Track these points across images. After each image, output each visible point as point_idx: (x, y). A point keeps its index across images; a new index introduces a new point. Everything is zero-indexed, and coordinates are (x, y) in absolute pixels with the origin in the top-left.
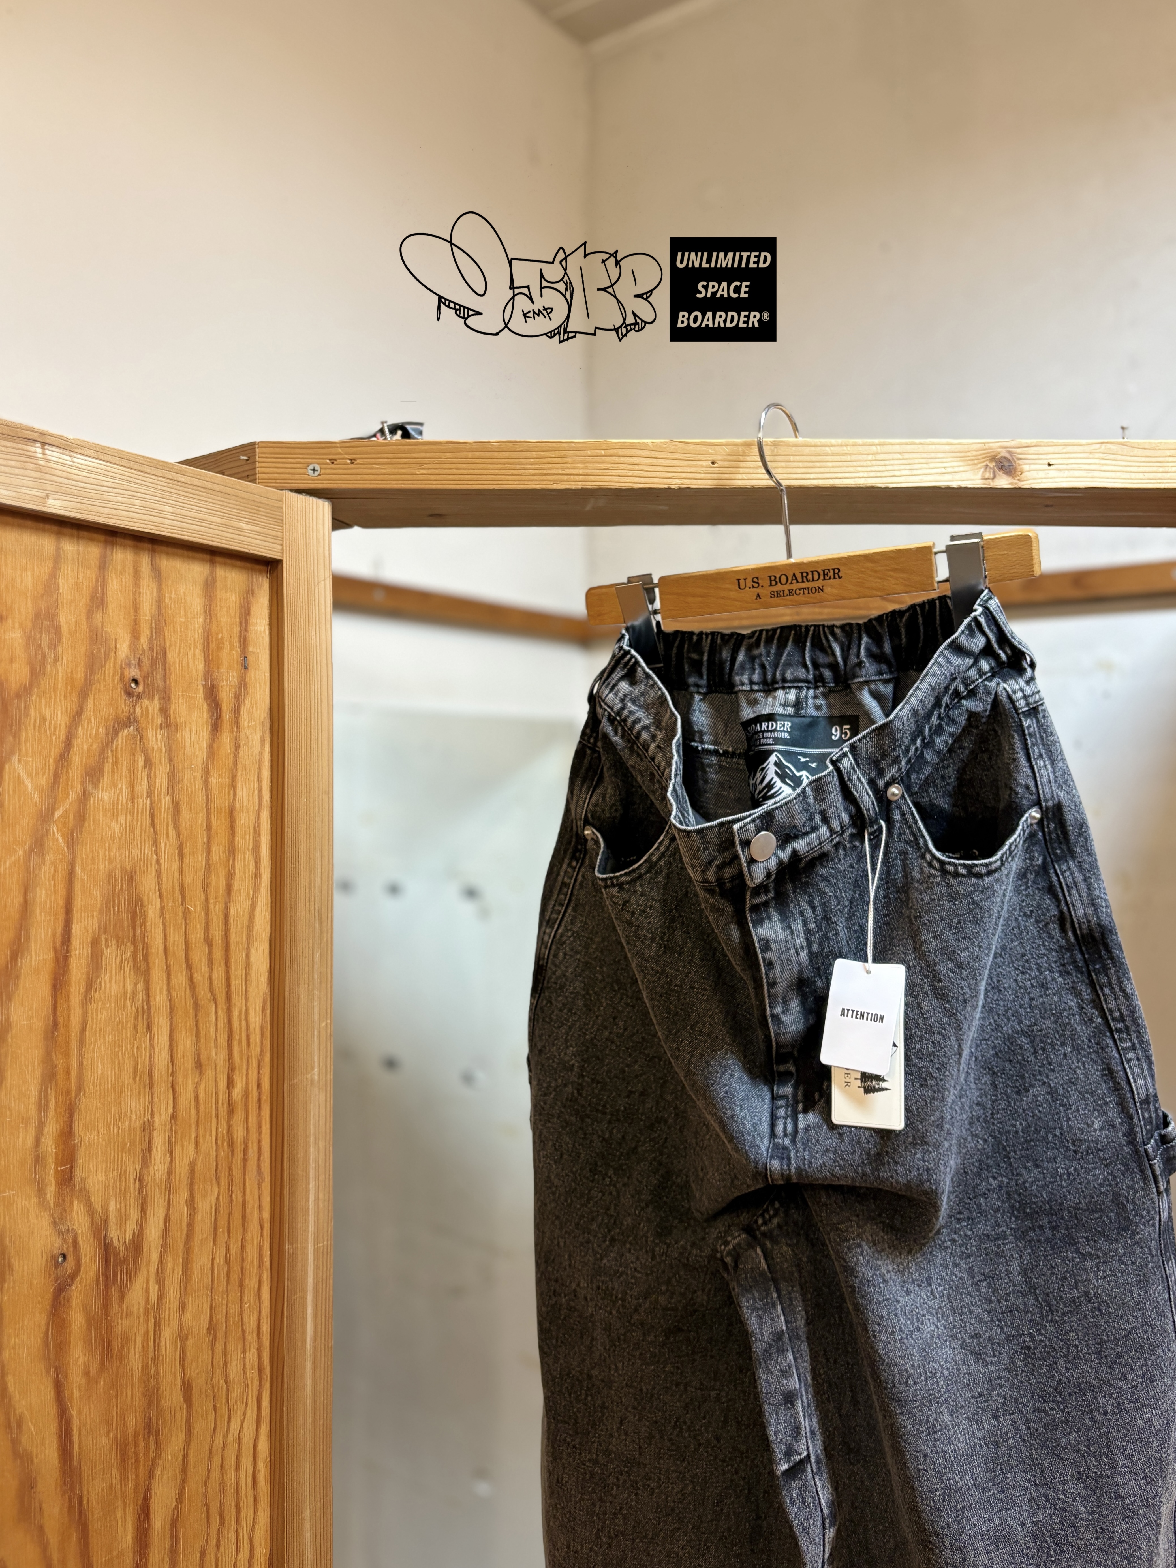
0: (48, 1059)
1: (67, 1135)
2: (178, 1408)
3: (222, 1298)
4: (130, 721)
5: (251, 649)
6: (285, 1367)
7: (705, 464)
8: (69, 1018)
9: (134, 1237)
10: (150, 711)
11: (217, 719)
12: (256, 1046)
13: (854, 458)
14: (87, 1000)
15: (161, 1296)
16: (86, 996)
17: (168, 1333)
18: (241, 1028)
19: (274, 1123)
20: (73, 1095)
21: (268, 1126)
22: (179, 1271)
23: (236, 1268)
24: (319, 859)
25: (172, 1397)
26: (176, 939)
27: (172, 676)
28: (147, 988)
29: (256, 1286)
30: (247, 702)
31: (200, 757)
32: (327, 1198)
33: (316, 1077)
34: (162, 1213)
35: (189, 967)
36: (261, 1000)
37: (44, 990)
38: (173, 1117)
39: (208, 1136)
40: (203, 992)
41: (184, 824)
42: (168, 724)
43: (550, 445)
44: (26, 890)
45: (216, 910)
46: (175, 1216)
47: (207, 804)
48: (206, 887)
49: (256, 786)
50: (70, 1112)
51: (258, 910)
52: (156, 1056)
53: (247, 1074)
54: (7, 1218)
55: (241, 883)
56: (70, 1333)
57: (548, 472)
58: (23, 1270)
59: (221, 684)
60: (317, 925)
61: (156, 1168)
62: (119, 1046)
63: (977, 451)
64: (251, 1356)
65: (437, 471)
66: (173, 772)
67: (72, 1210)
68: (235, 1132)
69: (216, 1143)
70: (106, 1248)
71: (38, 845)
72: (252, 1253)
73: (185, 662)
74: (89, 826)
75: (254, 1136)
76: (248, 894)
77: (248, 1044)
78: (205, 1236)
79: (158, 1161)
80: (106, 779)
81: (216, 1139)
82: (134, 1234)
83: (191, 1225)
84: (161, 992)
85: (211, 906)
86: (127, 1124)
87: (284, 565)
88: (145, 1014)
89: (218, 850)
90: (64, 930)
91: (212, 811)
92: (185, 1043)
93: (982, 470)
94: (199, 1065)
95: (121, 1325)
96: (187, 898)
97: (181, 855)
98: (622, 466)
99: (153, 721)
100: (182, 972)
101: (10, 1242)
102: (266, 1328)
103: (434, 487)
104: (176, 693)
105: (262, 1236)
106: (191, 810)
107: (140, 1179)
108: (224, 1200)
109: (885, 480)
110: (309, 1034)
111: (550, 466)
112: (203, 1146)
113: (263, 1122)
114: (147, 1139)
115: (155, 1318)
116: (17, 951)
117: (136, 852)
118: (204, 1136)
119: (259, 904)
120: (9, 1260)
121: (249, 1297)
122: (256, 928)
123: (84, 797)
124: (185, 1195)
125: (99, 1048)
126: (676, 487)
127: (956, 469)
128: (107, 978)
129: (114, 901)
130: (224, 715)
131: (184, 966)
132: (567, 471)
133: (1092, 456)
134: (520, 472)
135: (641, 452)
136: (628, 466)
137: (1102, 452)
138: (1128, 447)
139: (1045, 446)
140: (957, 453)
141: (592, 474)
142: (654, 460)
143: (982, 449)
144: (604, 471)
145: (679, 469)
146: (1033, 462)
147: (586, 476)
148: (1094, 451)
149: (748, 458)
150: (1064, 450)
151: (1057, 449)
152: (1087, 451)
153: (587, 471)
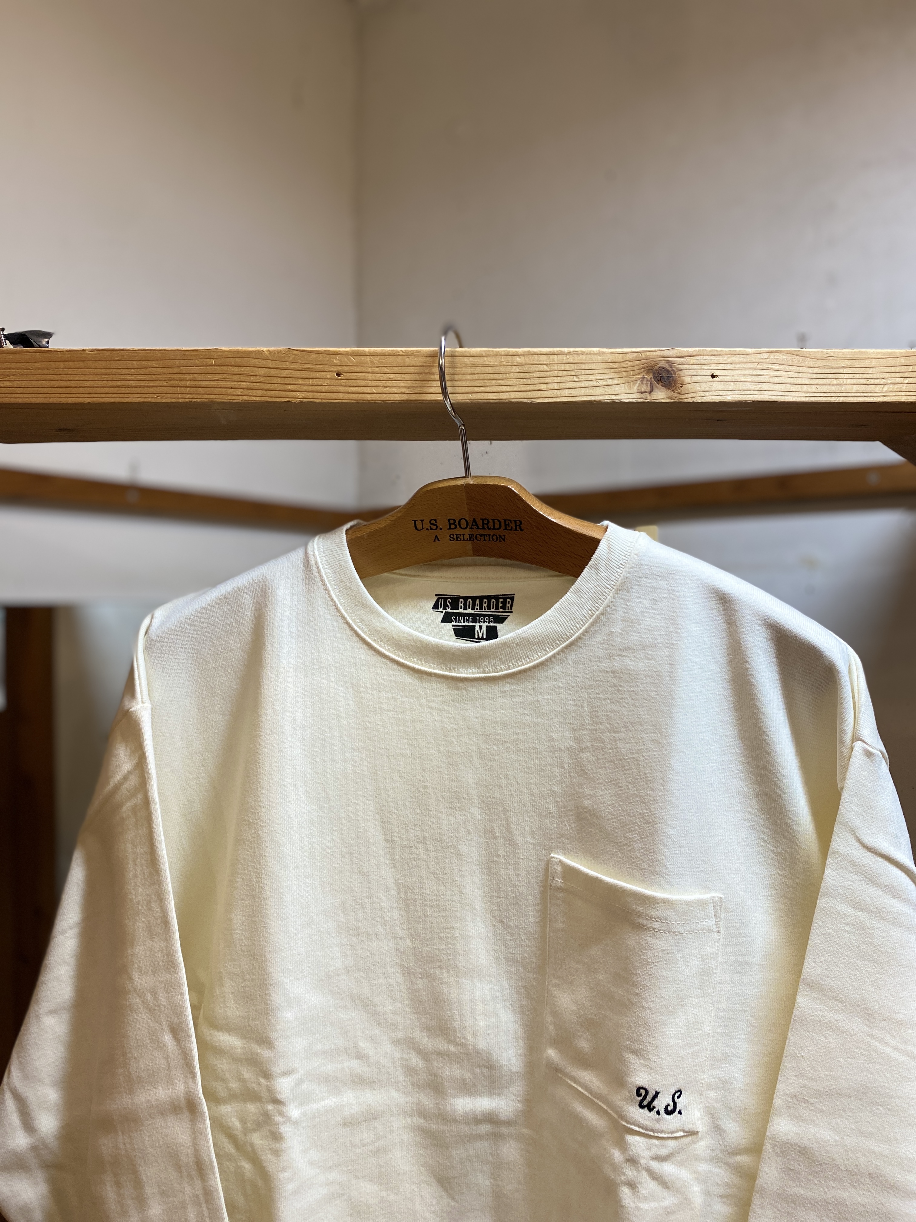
7: (329, 375)
43: (154, 354)
57: (151, 384)
63: (633, 361)
93: (639, 382)
126: (297, 401)
127: (610, 382)
132: (173, 383)
133: (759, 366)
134: (119, 384)
135: (256, 361)
136: (242, 378)
137: (770, 362)
138: (799, 357)
139: (707, 355)
140: (611, 364)
141: (201, 386)
142: (272, 371)
143: (637, 359)
144: (215, 383)
145: (300, 381)
146: (694, 373)
147: (194, 388)
148: (762, 361)
149: (377, 370)
150: (729, 361)
151: (721, 359)
152: (754, 361)
153: (195, 383)
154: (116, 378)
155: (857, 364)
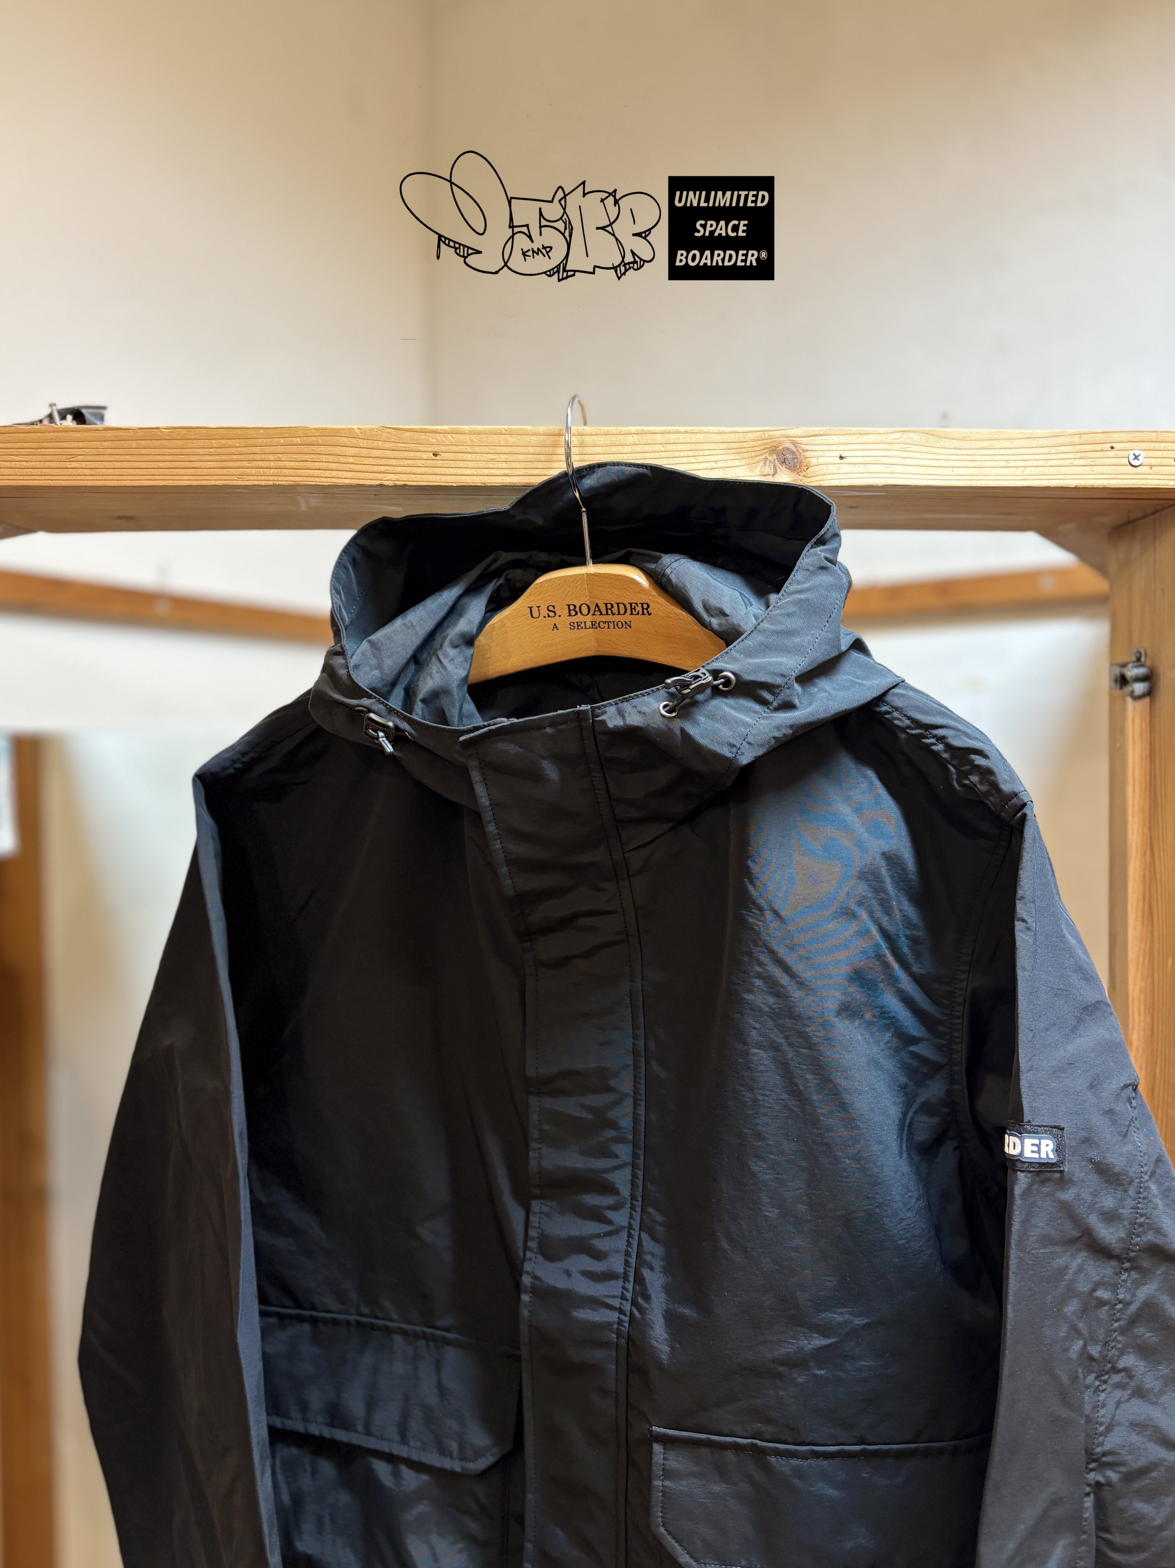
7: (424, 456)
43: (234, 432)
57: (231, 464)
63: (754, 440)
65: (92, 465)
93: (761, 464)
98: (323, 458)
103: (89, 483)
111: (235, 457)
126: (390, 484)
127: (730, 464)
132: (254, 464)
133: (891, 447)
134: (196, 464)
135: (346, 440)
136: (331, 458)
137: (903, 442)
138: (933, 437)
139: (835, 435)
140: (731, 444)
141: (286, 467)
142: (363, 451)
143: (759, 439)
144: (301, 464)
145: (394, 462)
146: (821, 454)
147: (279, 470)
148: (894, 441)
149: (477, 449)
150: (858, 441)
151: (849, 439)
152: (885, 441)
153: (279, 463)
154: (193, 458)
155: (996, 444)
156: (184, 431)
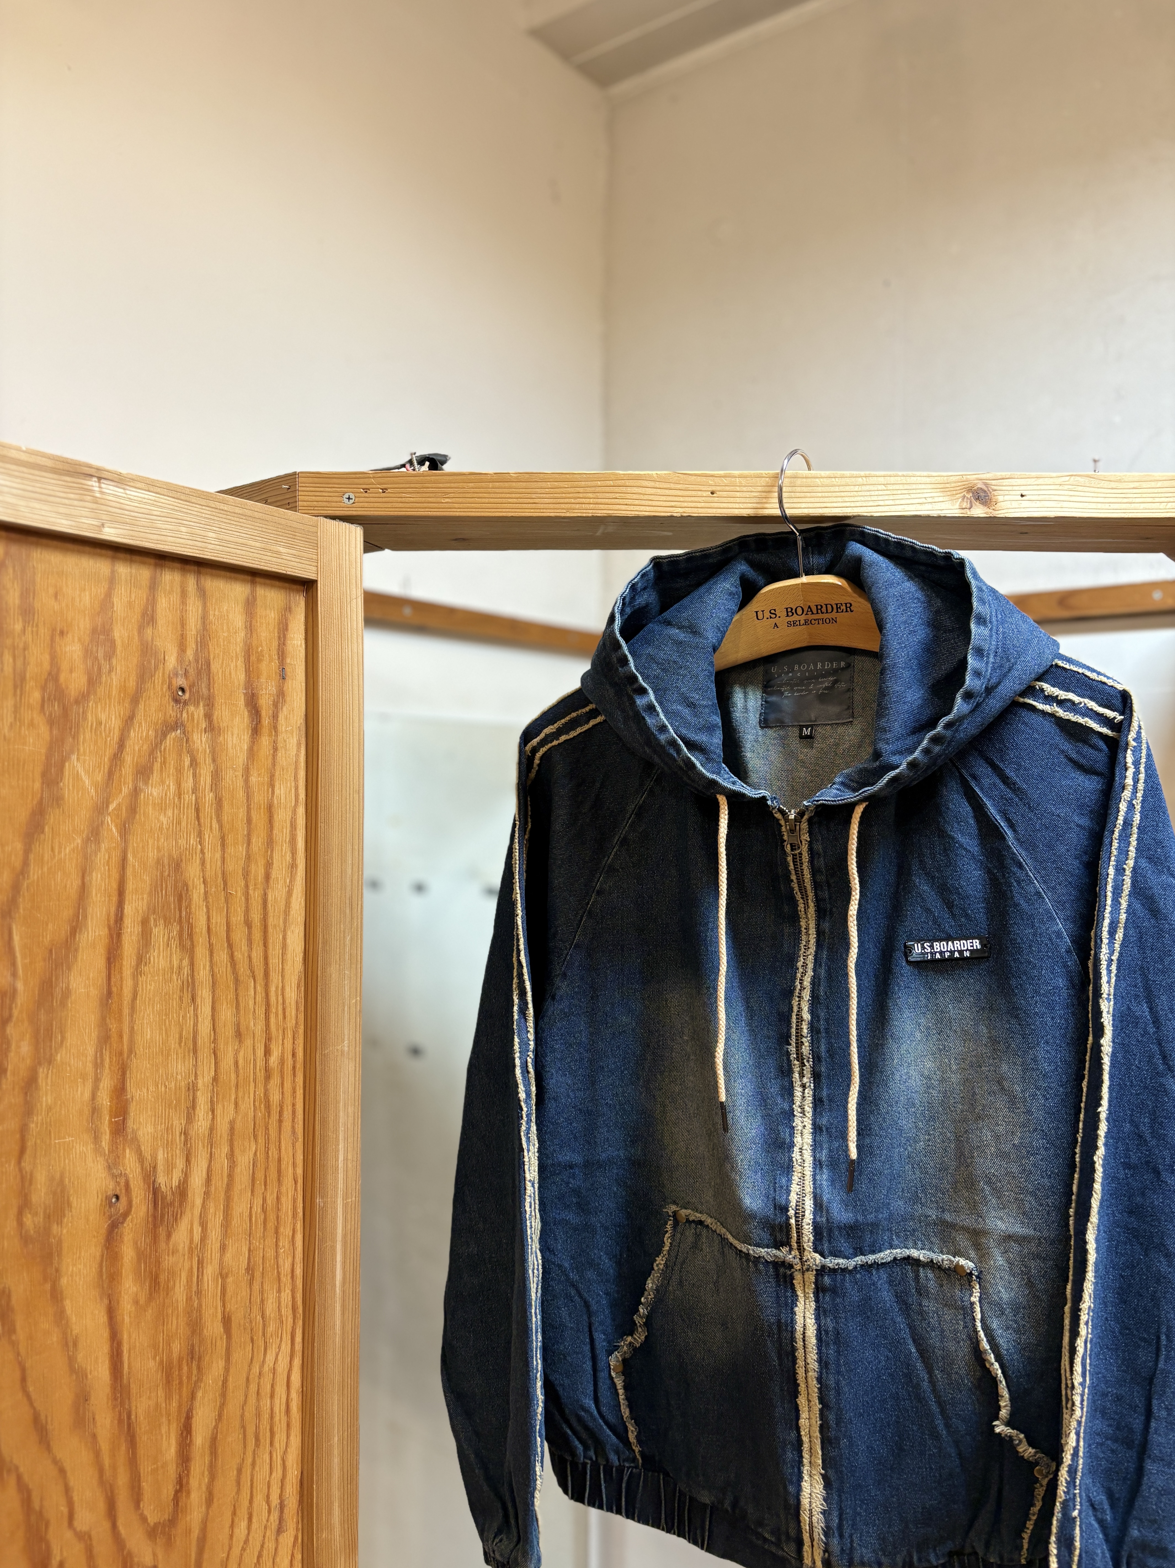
0: (103, 1023)
1: (120, 1091)
2: (219, 1338)
3: (260, 1243)
4: (177, 725)
5: (288, 661)
6: (316, 1307)
7: (705, 494)
8: (121, 988)
9: (179, 1184)
10: (196, 717)
11: (257, 724)
12: (291, 1018)
13: (842, 489)
14: (137, 972)
15: (203, 1239)
16: (137, 969)
17: (210, 1271)
18: (277, 1003)
19: (307, 1088)
20: (125, 1055)
21: (302, 1091)
22: (220, 1216)
23: (272, 1217)
24: (350, 851)
25: (213, 1327)
26: (218, 920)
27: (216, 685)
28: (192, 964)
29: (291, 1234)
30: (284, 709)
31: (241, 758)
32: (355, 1159)
33: (346, 1049)
34: (204, 1165)
35: (230, 946)
36: (297, 977)
37: (100, 962)
38: (215, 1079)
39: (246, 1098)
40: (243, 969)
41: (225, 818)
42: (212, 728)
43: (564, 476)
44: (84, 873)
45: (256, 896)
46: (216, 1166)
47: (247, 801)
48: (246, 874)
49: (293, 784)
50: (123, 1071)
51: (294, 896)
52: (199, 1025)
53: (283, 1044)
54: (67, 1161)
55: (279, 872)
56: (122, 1265)
57: (562, 501)
58: (81, 1207)
59: (261, 692)
60: (348, 911)
61: (199, 1124)
62: (166, 1015)
63: (956, 482)
64: (286, 1295)
65: (460, 500)
66: (217, 771)
67: (124, 1157)
68: (271, 1096)
69: (254, 1105)
70: (155, 1192)
71: (95, 833)
72: (286, 1204)
73: (227, 673)
74: (140, 818)
75: (288, 1101)
76: (285, 882)
77: (284, 1017)
78: (243, 1187)
79: (201, 1118)
80: (156, 776)
81: (254, 1101)
82: (180, 1181)
83: (231, 1176)
84: (204, 968)
85: (251, 892)
86: (173, 1084)
87: (319, 585)
88: (190, 987)
89: (258, 842)
90: (118, 910)
91: (252, 806)
92: (226, 1014)
93: (959, 500)
94: (239, 1035)
95: (168, 1261)
96: (229, 884)
97: (223, 845)
98: (628, 496)
99: (198, 725)
100: (223, 951)
101: (69, 1182)
102: (299, 1271)
103: (457, 514)
104: (219, 700)
105: (296, 1189)
106: (232, 805)
107: (186, 1133)
108: (261, 1157)
109: (870, 509)
110: (340, 1009)
111: (564, 495)
112: (243, 1106)
113: (298, 1088)
114: (191, 1098)
115: (199, 1257)
116: (76, 926)
117: (182, 842)
118: (243, 1098)
119: (295, 891)
120: (68, 1198)
121: (284, 1243)
122: (292, 913)
123: (136, 792)
124: (225, 1149)
125: (149, 1015)
126: (679, 515)
127: (936, 500)
128: (156, 954)
129: (162, 885)
130: (263, 720)
131: (226, 945)
132: (579, 500)
133: (1061, 488)
134: (536, 501)
135: (647, 482)
136: (635, 496)
137: (1070, 484)
138: (1092, 480)
139: (1018, 478)
140: (936, 486)
141: (602, 503)
142: (659, 490)
143: (959, 481)
144: (613, 500)
145: (682, 499)
146: (1007, 493)
147: (597, 505)
148: (1064, 483)
149: (745, 489)
150: (1036, 483)
151: (1029, 481)
152: (1056, 483)
153: (597, 500)
154: (534, 496)
155: (1143, 485)
156: (527, 476)
